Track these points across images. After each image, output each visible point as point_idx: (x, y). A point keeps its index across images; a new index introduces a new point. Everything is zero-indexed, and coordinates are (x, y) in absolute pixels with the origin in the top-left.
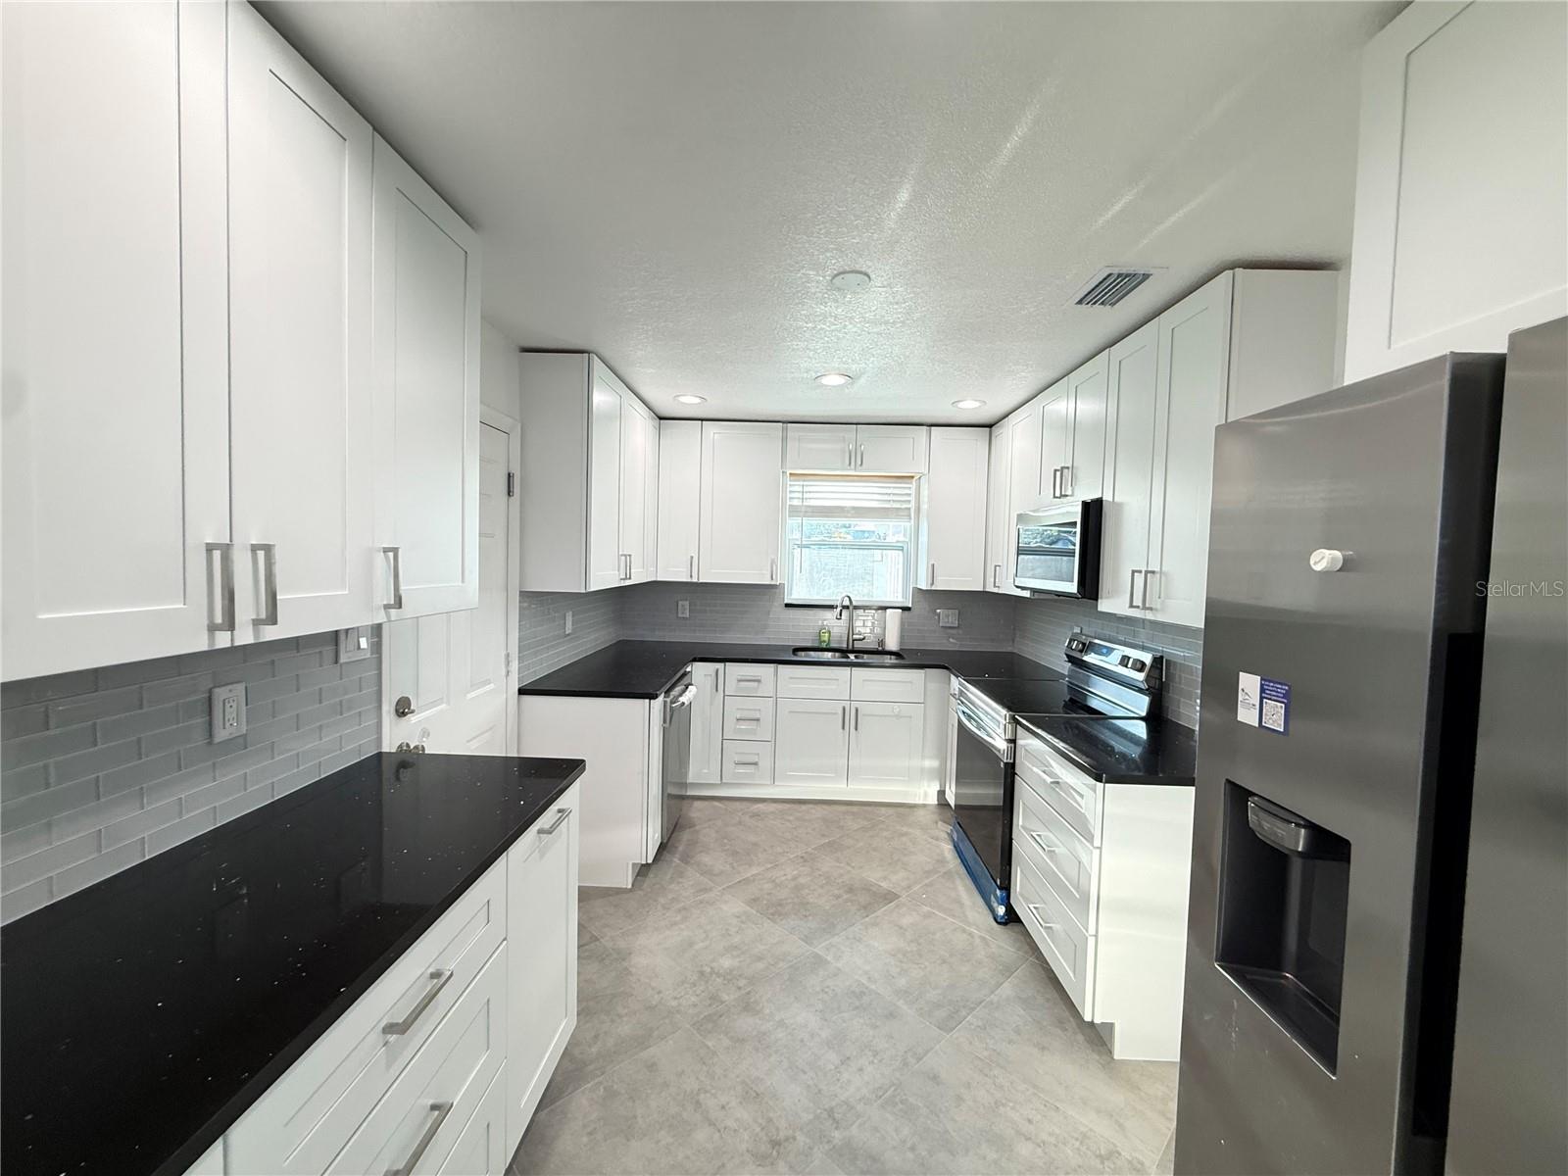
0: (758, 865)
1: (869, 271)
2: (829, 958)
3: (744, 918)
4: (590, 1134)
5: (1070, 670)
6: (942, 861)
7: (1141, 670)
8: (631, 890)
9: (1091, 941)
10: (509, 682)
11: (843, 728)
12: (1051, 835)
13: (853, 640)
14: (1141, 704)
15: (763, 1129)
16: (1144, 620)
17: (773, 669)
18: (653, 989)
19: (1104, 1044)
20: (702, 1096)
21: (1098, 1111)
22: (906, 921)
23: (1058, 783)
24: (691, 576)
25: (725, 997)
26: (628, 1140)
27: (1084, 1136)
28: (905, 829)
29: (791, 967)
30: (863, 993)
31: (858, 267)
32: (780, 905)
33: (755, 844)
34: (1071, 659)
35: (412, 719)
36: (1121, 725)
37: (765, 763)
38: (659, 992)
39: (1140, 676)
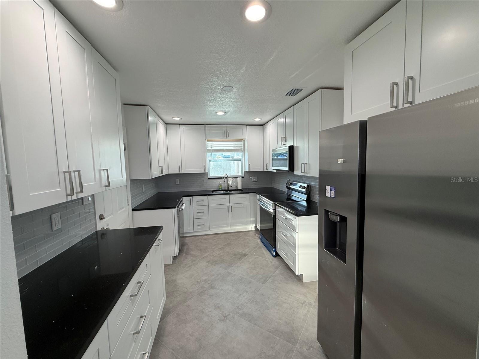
0: (208, 252)
1: (233, 86)
2: (232, 272)
3: (207, 266)
4: (175, 325)
5: (287, 191)
6: (258, 244)
7: (304, 189)
8: (172, 264)
9: (297, 255)
10: (129, 207)
11: (228, 212)
12: (286, 232)
13: (229, 187)
14: (305, 197)
15: (221, 314)
16: (304, 176)
17: (207, 197)
18: (185, 288)
19: (301, 280)
20: (204, 310)
21: (301, 294)
22: (250, 260)
23: (287, 218)
24: (180, 172)
25: (205, 286)
26: (186, 324)
27: (298, 300)
28: (247, 237)
29: (222, 276)
30: (242, 279)
31: (230, 85)
32: (216, 261)
33: (206, 247)
34: (287, 187)
35: (104, 220)
36: (301, 203)
37: (207, 225)
38: (187, 288)
39: (304, 190)
